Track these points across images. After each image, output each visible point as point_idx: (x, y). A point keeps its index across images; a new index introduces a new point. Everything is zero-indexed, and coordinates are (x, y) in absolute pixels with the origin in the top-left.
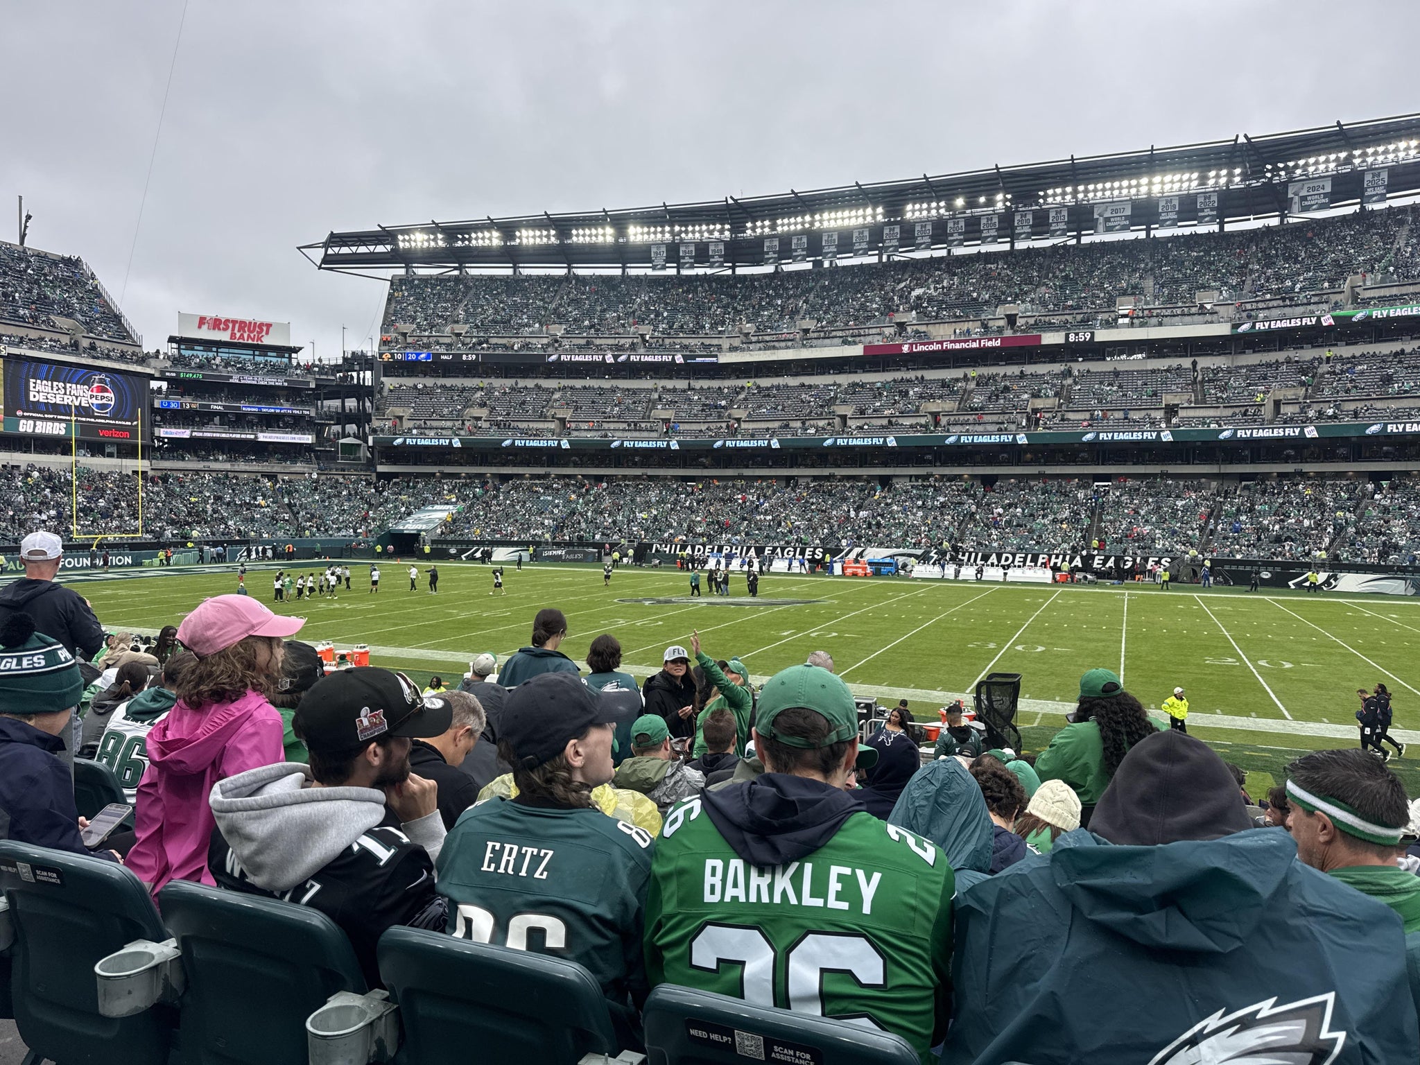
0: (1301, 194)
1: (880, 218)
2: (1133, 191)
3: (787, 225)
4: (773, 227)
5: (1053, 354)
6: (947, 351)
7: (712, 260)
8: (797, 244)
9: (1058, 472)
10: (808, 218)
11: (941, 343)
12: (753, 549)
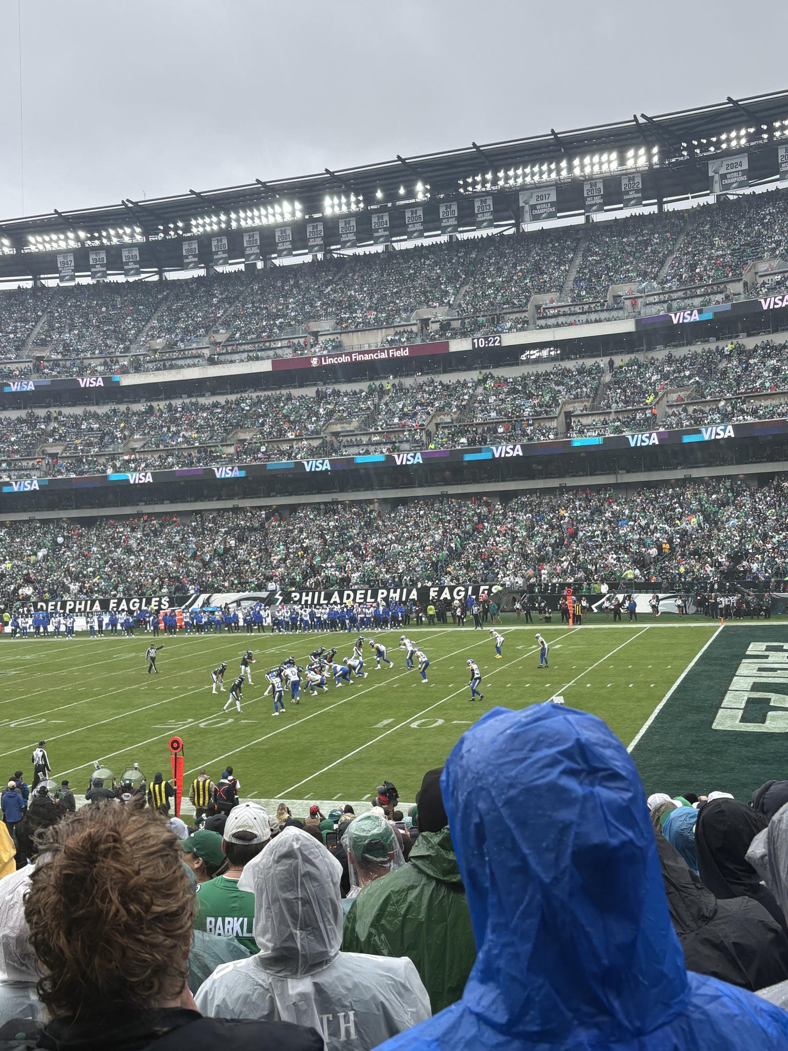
0: (720, 173)
1: (299, 215)
2: (554, 175)
3: (203, 225)
4: (187, 228)
5: (463, 361)
6: (357, 363)
7: (126, 267)
8: (217, 246)
9: (460, 492)
10: (223, 217)
11: (350, 354)
12: (97, 603)
